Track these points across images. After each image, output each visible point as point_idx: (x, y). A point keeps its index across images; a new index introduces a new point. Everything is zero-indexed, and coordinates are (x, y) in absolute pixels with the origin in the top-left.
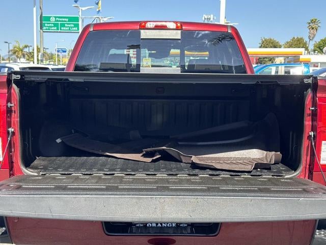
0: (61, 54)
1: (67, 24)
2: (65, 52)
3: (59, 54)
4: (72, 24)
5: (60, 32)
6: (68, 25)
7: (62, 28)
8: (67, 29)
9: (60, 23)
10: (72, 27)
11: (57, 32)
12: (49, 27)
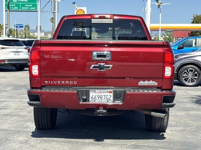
0: (19, 29)
1: (27, 4)
2: (22, 27)
3: (17, 29)
4: (31, 4)
5: (21, 11)
6: (27, 6)
7: (23, 8)
8: (26, 8)
9: (21, 4)
10: (31, 7)
11: (18, 11)
12: (12, 7)
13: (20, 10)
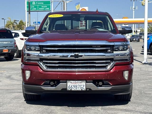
1: (43, 6)
4: (46, 6)
6: (43, 7)
7: (40, 9)
8: (43, 9)
9: (38, 6)
10: (46, 8)
11: (36, 11)
12: (31, 8)
13: (38, 10)
